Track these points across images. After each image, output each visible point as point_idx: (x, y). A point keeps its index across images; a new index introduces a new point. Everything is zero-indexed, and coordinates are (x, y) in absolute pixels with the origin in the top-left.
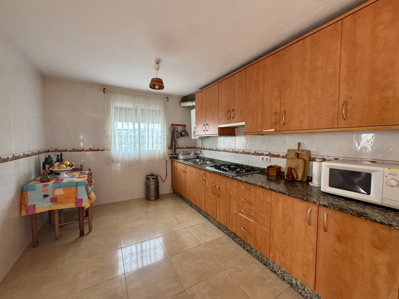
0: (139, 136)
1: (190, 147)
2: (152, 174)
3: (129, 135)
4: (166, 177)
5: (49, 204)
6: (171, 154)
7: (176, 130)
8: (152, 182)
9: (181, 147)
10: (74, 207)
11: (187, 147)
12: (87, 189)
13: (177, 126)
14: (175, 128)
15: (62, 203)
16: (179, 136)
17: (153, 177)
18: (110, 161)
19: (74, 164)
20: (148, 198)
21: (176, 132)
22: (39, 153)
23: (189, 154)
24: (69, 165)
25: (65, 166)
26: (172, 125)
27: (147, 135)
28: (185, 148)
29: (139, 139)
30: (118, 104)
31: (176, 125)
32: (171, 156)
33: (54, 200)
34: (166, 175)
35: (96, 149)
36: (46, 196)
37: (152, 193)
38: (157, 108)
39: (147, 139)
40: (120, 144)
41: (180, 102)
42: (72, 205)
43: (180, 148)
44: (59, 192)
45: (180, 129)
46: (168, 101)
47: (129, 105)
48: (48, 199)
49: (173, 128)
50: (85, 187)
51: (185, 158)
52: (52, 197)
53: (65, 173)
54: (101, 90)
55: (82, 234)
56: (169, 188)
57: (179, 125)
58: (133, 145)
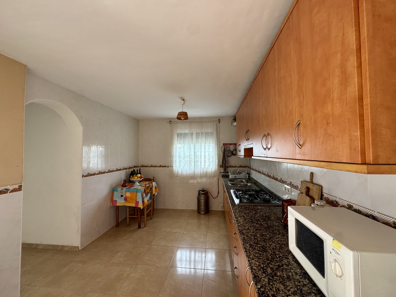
0: (194, 156)
1: (244, 166)
2: (203, 190)
3: (186, 155)
4: (218, 194)
5: (124, 201)
6: (223, 173)
7: (228, 149)
8: (203, 197)
9: (234, 166)
10: (135, 206)
11: (240, 166)
12: (142, 195)
13: (228, 146)
14: (227, 147)
15: (129, 202)
16: (230, 154)
17: (203, 193)
18: (172, 175)
19: (143, 176)
20: (199, 211)
21: (227, 151)
22: (130, 168)
23: (240, 173)
24: (140, 177)
25: (137, 178)
26: (224, 144)
27: (200, 155)
28: (238, 167)
29: (194, 158)
30: (179, 131)
31: (228, 144)
32: (223, 174)
33: (126, 199)
34: (218, 192)
35: (164, 165)
36: (122, 196)
37: (202, 207)
38: (209, 130)
39: (200, 158)
40: (180, 162)
41: (232, 121)
42: (133, 205)
43: (232, 167)
44: (128, 194)
45: (232, 148)
46: (219, 122)
47: (187, 131)
48: (123, 198)
49: (225, 147)
50: (142, 194)
51: (233, 178)
52: (125, 197)
53: (138, 182)
54: (168, 122)
55: (139, 227)
56: (221, 205)
57: (231, 144)
58: (188, 163)
